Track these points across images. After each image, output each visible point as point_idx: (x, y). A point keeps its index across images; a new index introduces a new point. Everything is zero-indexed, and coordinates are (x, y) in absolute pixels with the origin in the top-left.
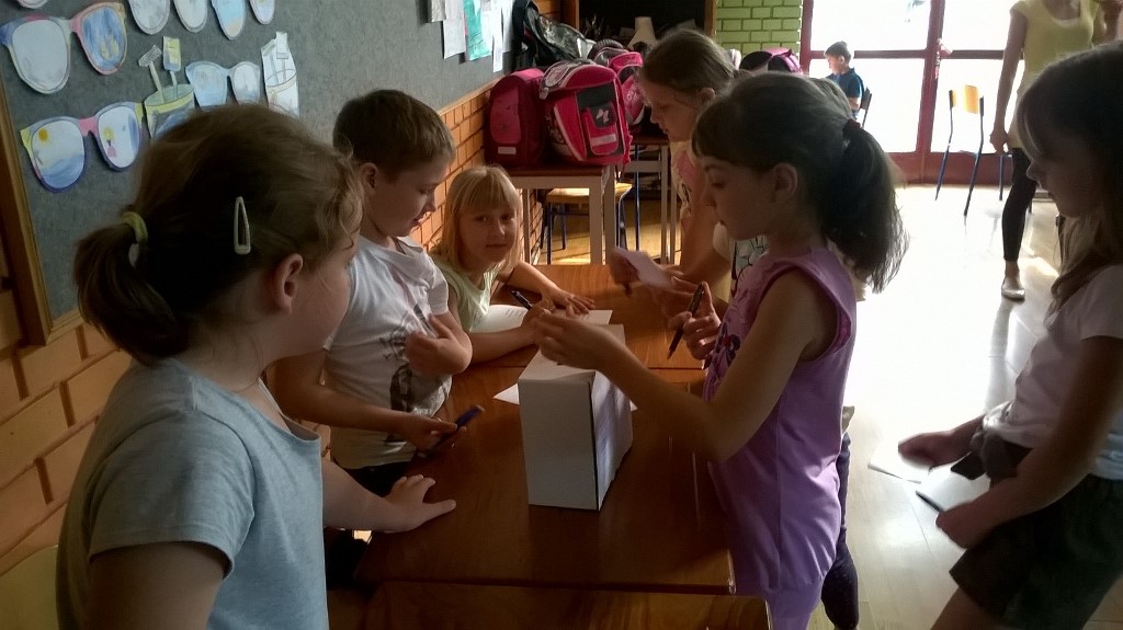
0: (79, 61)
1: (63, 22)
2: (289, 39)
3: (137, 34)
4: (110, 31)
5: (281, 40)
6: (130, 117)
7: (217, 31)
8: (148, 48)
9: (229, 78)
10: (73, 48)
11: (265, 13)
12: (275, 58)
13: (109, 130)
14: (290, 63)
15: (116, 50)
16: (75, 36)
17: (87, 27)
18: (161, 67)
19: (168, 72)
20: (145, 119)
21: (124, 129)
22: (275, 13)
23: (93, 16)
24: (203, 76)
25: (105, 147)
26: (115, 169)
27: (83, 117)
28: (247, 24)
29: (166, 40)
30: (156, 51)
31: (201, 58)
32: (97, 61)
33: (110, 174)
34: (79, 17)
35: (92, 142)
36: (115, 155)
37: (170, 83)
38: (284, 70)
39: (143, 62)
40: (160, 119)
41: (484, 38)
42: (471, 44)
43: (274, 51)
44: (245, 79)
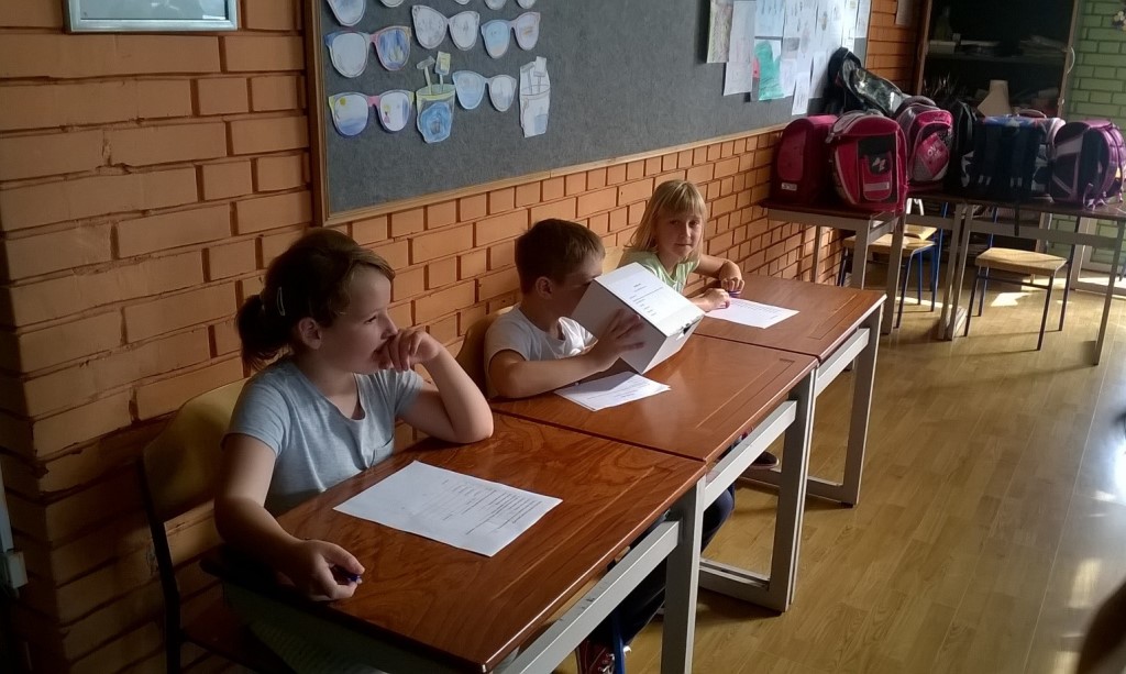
0: (374, 60)
1: (366, 35)
2: (548, 63)
3: (418, 48)
4: (398, 42)
5: (540, 64)
6: (404, 101)
7: (483, 51)
8: (426, 58)
9: (487, 86)
10: (370, 51)
11: (528, 43)
12: (532, 75)
13: (388, 106)
14: (546, 80)
15: (401, 56)
16: (373, 45)
17: (382, 41)
18: (433, 71)
19: (438, 75)
20: (415, 103)
21: (398, 107)
22: (538, 42)
23: (388, 34)
24: (467, 81)
25: (383, 116)
26: (387, 131)
27: (371, 95)
28: (510, 47)
29: (440, 53)
30: (431, 60)
31: (466, 68)
32: (386, 62)
33: (384, 134)
34: (377, 34)
35: (375, 112)
36: (389, 122)
37: (439, 82)
38: (539, 85)
39: (420, 66)
40: (427, 104)
41: (782, 82)
42: (761, 86)
43: (532, 70)
44: (502, 87)
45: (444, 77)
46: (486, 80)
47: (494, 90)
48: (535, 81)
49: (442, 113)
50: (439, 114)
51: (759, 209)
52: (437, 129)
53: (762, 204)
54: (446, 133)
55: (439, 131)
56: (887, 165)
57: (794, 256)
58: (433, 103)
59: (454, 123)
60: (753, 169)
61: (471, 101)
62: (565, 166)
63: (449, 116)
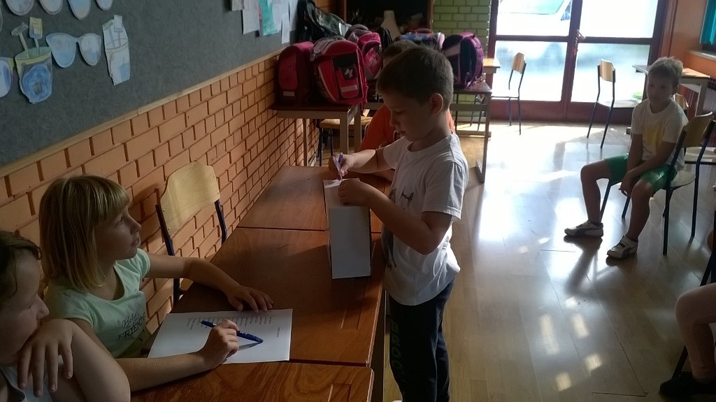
2: (123, 20)
3: (10, 15)
5: (118, 21)
6: (4, 67)
7: (69, 13)
8: (20, 24)
9: (77, 43)
11: (106, 3)
12: (113, 31)
14: (124, 34)
18: (27, 35)
19: (33, 39)
20: (15, 68)
21: (0, 74)
22: (113, 3)
24: (59, 42)
29: (32, 20)
30: (24, 26)
31: (57, 31)
37: (35, 46)
38: (119, 40)
39: (15, 32)
40: (27, 68)
41: (275, 22)
42: (264, 25)
43: (112, 27)
44: (90, 44)
45: (39, 40)
46: (76, 40)
47: (84, 48)
48: (115, 36)
49: (43, 74)
50: (39, 76)
51: (270, 111)
52: (39, 90)
53: (272, 107)
54: (48, 91)
55: (41, 91)
56: (354, 73)
57: (292, 139)
58: (32, 66)
59: (54, 82)
60: (264, 85)
61: (65, 59)
62: (148, 103)
63: (49, 76)
